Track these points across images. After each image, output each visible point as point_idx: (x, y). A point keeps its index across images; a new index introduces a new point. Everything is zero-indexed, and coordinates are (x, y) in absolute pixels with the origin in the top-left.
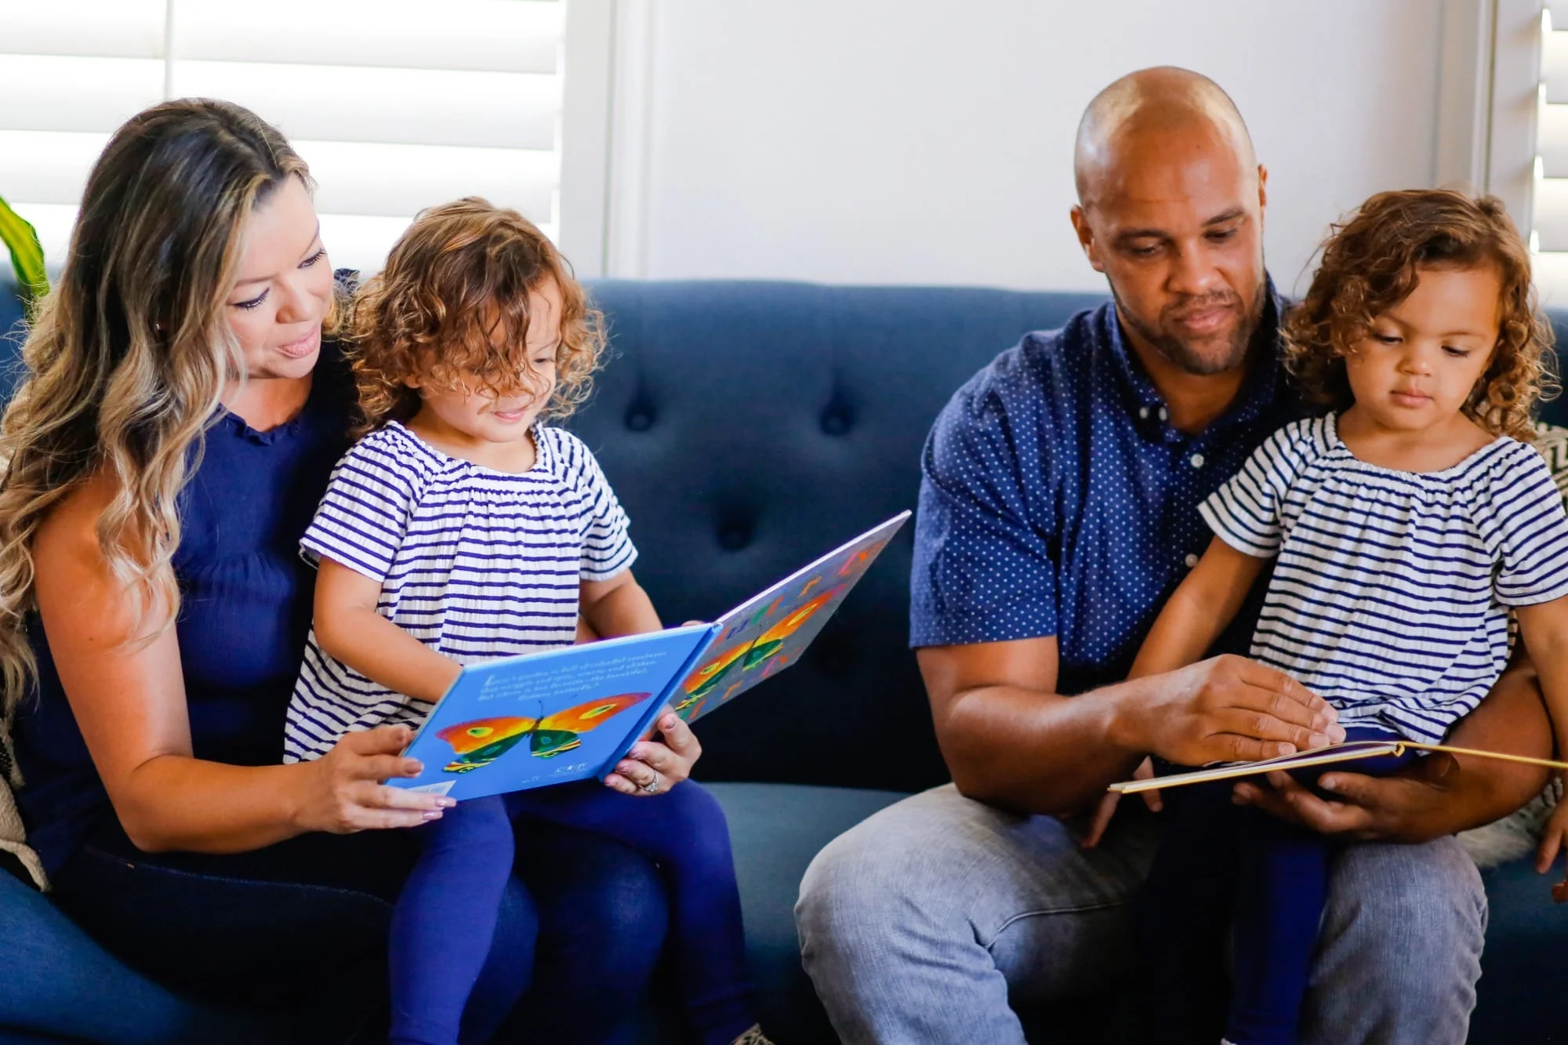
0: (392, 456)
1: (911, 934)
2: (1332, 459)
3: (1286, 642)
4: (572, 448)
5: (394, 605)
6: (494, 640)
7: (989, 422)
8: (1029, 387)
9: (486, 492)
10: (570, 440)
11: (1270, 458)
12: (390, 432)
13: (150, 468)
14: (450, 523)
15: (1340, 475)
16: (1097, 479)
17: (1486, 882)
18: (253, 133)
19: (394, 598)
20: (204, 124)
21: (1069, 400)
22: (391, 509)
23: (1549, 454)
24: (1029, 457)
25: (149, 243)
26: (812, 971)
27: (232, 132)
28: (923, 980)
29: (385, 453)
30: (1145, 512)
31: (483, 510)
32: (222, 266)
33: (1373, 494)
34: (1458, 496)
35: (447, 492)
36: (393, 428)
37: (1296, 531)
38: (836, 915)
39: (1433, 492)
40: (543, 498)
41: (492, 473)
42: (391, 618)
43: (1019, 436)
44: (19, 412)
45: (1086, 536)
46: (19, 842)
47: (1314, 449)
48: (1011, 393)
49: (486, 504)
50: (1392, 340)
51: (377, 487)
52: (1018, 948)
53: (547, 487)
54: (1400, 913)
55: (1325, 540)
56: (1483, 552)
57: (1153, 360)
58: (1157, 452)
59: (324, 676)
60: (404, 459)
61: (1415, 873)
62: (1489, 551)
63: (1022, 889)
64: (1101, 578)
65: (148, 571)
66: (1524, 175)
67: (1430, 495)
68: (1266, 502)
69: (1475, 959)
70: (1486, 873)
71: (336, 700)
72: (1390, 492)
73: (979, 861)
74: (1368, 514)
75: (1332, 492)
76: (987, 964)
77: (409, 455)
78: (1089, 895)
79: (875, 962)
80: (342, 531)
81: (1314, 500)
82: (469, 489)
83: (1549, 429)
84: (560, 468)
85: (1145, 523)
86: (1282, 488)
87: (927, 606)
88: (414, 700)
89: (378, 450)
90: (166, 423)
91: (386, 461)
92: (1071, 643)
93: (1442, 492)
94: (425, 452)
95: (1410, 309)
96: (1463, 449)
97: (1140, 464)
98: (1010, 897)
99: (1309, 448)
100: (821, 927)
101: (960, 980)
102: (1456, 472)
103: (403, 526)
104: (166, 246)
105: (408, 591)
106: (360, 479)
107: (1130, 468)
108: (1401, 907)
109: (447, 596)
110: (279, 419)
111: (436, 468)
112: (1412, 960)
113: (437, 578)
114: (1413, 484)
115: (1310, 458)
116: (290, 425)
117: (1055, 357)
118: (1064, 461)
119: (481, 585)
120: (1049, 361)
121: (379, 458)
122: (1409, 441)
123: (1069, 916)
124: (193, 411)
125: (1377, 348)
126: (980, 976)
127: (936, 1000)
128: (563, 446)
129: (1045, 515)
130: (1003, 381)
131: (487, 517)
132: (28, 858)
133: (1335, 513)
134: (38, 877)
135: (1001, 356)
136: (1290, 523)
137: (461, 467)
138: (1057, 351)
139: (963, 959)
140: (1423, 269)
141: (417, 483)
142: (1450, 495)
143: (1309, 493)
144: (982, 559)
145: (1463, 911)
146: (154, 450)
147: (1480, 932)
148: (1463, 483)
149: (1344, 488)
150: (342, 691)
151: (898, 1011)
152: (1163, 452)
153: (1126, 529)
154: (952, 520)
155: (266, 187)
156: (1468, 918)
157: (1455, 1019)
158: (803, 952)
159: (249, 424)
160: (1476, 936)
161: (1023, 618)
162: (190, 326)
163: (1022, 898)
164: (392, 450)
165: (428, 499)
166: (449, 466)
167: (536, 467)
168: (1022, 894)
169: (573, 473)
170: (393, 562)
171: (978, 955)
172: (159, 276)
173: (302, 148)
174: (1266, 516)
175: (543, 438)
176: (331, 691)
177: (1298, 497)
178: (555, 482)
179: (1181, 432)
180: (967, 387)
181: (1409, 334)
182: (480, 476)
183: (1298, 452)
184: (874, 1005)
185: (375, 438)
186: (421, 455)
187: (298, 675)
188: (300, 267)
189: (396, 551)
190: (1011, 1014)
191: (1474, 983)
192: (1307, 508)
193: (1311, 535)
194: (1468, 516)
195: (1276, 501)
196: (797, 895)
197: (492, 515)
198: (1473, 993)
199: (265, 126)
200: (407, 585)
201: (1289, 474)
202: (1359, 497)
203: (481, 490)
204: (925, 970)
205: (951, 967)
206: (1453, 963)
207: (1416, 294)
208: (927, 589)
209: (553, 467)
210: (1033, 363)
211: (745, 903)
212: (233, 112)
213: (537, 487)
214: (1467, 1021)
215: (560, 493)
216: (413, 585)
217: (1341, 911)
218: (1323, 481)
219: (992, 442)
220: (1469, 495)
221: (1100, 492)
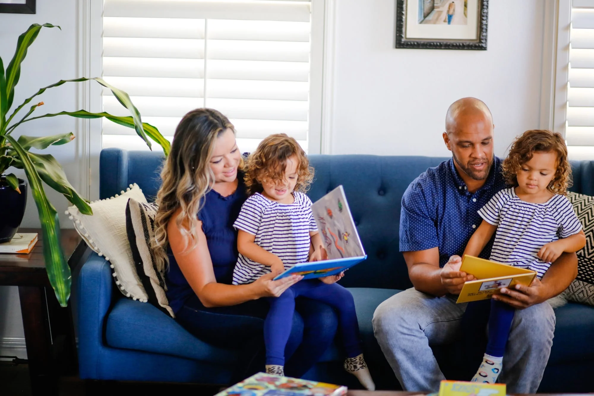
0: (256, 202)
1: (403, 327)
2: (514, 200)
3: (502, 248)
4: (304, 197)
5: (259, 241)
6: (286, 249)
7: (418, 190)
8: (429, 181)
9: (282, 210)
10: (303, 195)
11: (498, 199)
12: (256, 196)
13: (189, 205)
14: (272, 219)
15: (516, 204)
16: (448, 205)
17: (555, 312)
18: (218, 117)
19: (259, 240)
20: (205, 115)
21: (440, 185)
22: (256, 216)
23: (570, 199)
24: (429, 199)
25: (190, 146)
26: (376, 337)
27: (213, 117)
28: (406, 339)
29: (254, 201)
30: (461, 213)
31: (281, 215)
32: (209, 152)
33: (525, 209)
34: (548, 209)
35: (271, 211)
36: (256, 194)
37: (505, 219)
38: (383, 322)
39: (541, 209)
40: (298, 210)
41: (283, 205)
42: (259, 245)
43: (426, 194)
44: (161, 193)
45: (445, 220)
46: (167, 305)
47: (509, 197)
48: (424, 183)
49: (282, 213)
50: (526, 170)
51: (252, 210)
52: (431, 330)
53: (298, 207)
54: (533, 321)
55: (512, 221)
56: (556, 224)
57: (463, 174)
58: (464, 198)
59: (244, 261)
60: (260, 202)
61: (537, 310)
62: (558, 224)
63: (432, 315)
64: (449, 231)
65: (190, 231)
66: (563, 126)
67: (540, 209)
68: (497, 210)
69: (552, 333)
70: (554, 309)
71: (247, 267)
72: (530, 208)
73: (421, 308)
74: (524, 214)
75: (514, 209)
76: (423, 335)
77: (261, 201)
78: (450, 316)
79: (393, 334)
80: (244, 222)
81: (510, 210)
82: (277, 210)
83: (570, 193)
84: (301, 203)
85: (461, 217)
86: (501, 207)
87: (405, 241)
88: (266, 266)
89: (252, 200)
90: (195, 193)
91: (254, 203)
92: (442, 248)
93: (544, 208)
94: (265, 200)
95: (531, 163)
96: (548, 198)
97: (460, 201)
98: (429, 317)
99: (508, 196)
100: (379, 325)
101: (416, 339)
102: (547, 203)
103: (260, 220)
104: (194, 147)
105: (263, 238)
106: (248, 208)
107: (457, 202)
108: (533, 319)
109: (273, 238)
110: (230, 193)
111: (268, 204)
112: (536, 333)
113: (270, 233)
114: (536, 206)
115: (508, 199)
116: (232, 195)
117: (436, 173)
118: (439, 200)
119: (282, 234)
120: (435, 174)
121: (253, 202)
122: (532, 197)
123: (445, 322)
124: (201, 189)
125: (523, 172)
126: (421, 338)
127: (409, 344)
128: (301, 197)
129: (433, 214)
130: (422, 180)
131: (282, 216)
132: (169, 309)
133: (515, 214)
134: (172, 314)
135: (421, 174)
136: (503, 216)
137: (275, 204)
138: (437, 172)
139: (416, 333)
140: (534, 153)
141: (263, 209)
142: (546, 209)
143: (508, 209)
144: (417, 228)
145: (549, 320)
146: (191, 200)
147: (554, 326)
148: (549, 206)
149: (518, 207)
150: (248, 265)
151: (400, 347)
152: (465, 198)
153: (456, 218)
154: (409, 218)
155: (221, 131)
156: (550, 322)
157: (547, 349)
158: (374, 332)
159: (222, 195)
160: (552, 326)
161: (429, 243)
162: (200, 168)
163: (432, 317)
164: (256, 200)
165: (266, 213)
166: (271, 204)
167: (295, 202)
168: (432, 316)
169: (305, 203)
170: (258, 230)
171: (421, 332)
172: (192, 154)
173: (232, 121)
174: (497, 214)
175: (296, 195)
176: (245, 265)
177: (506, 210)
178: (300, 206)
179: (470, 192)
180: (412, 183)
181: (531, 169)
182: (280, 206)
183: (505, 197)
184: (393, 346)
185: (252, 197)
186: (264, 201)
187: (237, 261)
188: (231, 153)
189: (259, 227)
190: (430, 348)
191: (552, 339)
192: (508, 213)
193: (509, 220)
194: (552, 214)
195: (499, 210)
196: (373, 317)
197: (283, 216)
198: (552, 342)
199: (222, 115)
200: (263, 236)
201: (502, 203)
202: (521, 210)
203: (280, 210)
204: (407, 336)
205: (414, 336)
206: (547, 334)
207: (532, 159)
208: (405, 236)
209: (299, 202)
210: (430, 175)
211: (359, 320)
212: (213, 111)
213: (295, 207)
214: (550, 349)
215: (302, 208)
216: (264, 236)
217: (517, 320)
218: (512, 205)
219: (419, 196)
220: (551, 209)
221: (449, 209)
